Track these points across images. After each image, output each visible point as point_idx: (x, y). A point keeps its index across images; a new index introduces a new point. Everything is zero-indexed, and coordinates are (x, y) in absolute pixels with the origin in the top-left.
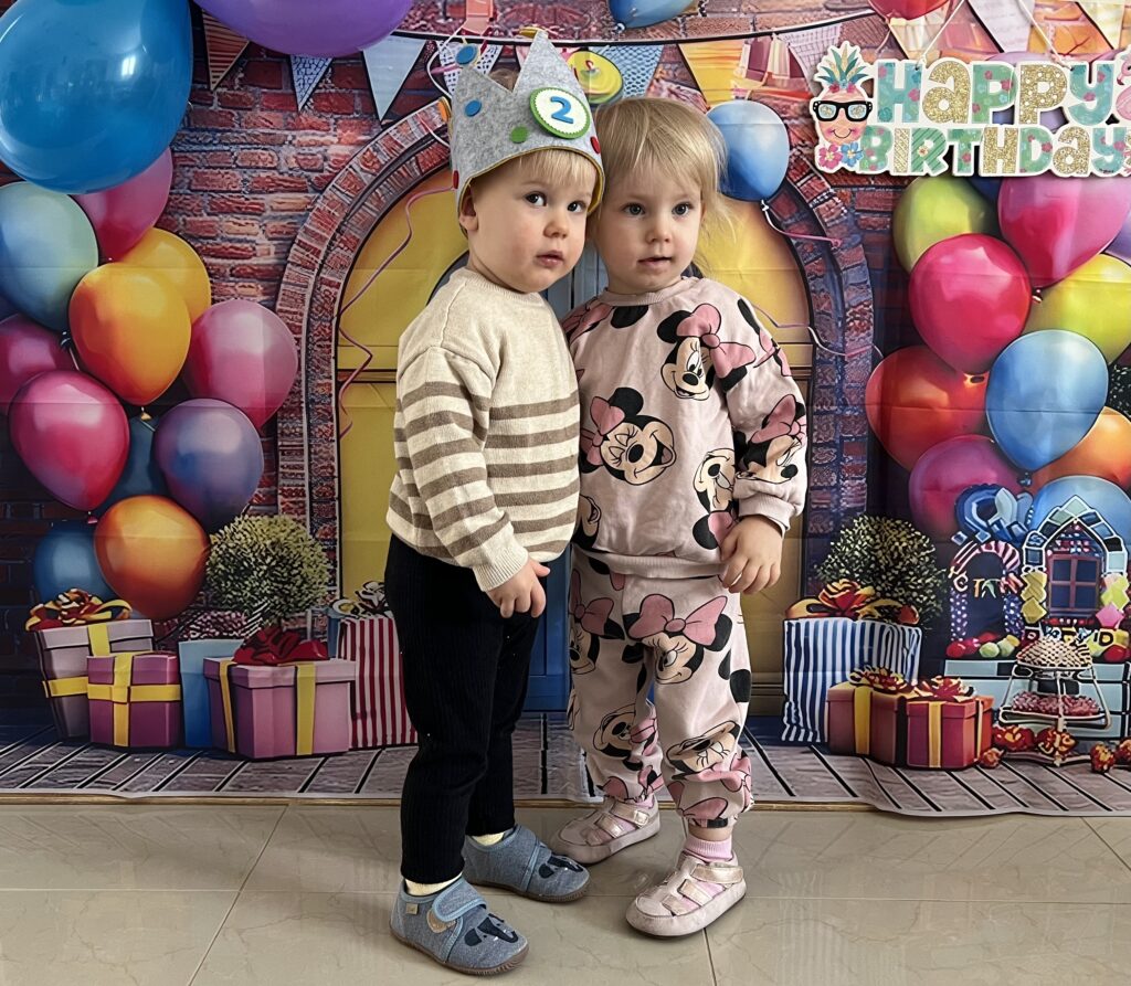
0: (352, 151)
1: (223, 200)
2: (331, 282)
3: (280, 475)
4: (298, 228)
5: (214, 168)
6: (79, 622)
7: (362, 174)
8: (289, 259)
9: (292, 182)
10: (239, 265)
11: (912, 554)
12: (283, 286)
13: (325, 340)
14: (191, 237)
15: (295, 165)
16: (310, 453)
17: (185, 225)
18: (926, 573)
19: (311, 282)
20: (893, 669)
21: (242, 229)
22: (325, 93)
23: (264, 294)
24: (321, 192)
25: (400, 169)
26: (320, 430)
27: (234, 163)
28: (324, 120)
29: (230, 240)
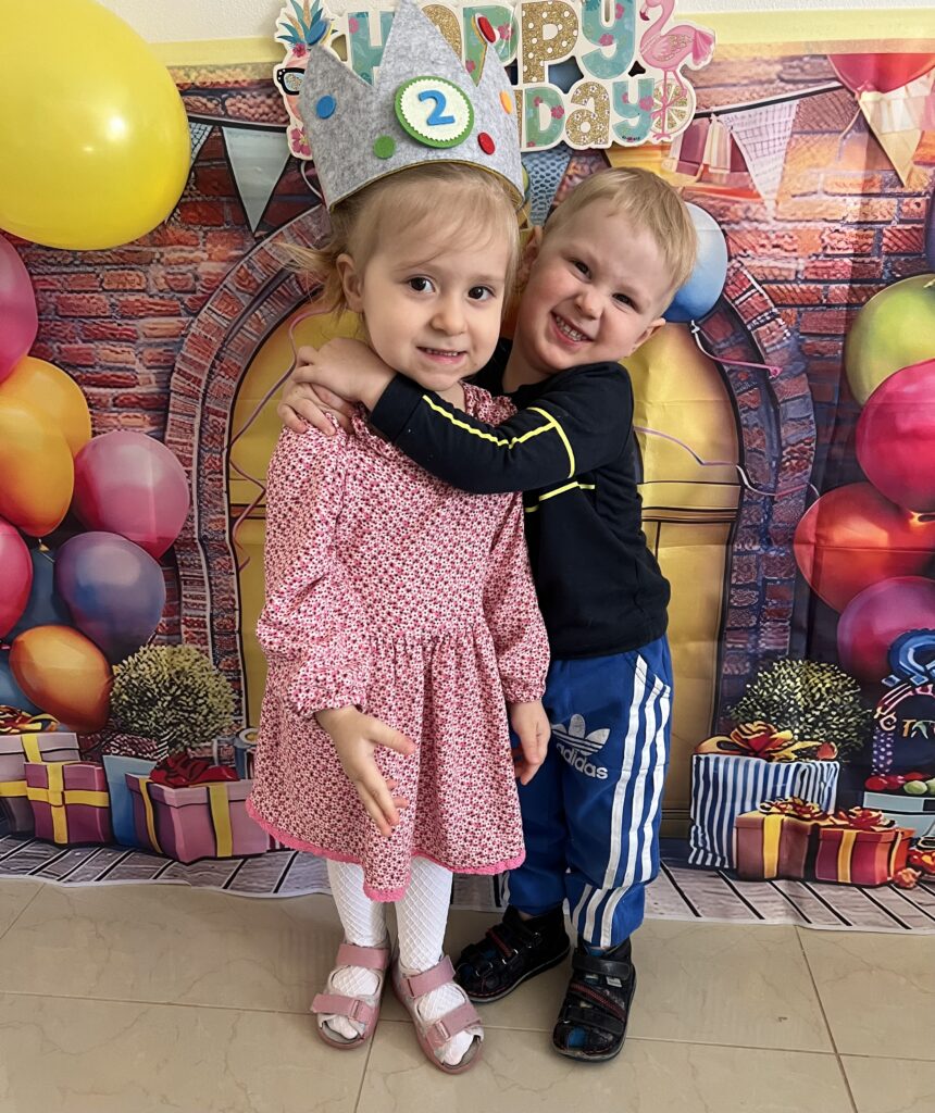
0: (224, 269)
1: (95, 326)
2: (217, 411)
3: (183, 605)
4: (175, 356)
5: (79, 292)
6: (14, 731)
7: (239, 294)
8: (171, 388)
9: (163, 305)
10: (123, 394)
11: (835, 694)
12: (170, 416)
13: (216, 473)
14: (68, 365)
15: (166, 287)
16: (211, 585)
17: (60, 352)
18: (849, 712)
19: (198, 411)
20: (809, 799)
21: (120, 357)
22: (191, 202)
23: (152, 425)
24: (196, 315)
25: (280, 289)
26: (219, 563)
27: (101, 286)
28: (193, 233)
29: (110, 369)
